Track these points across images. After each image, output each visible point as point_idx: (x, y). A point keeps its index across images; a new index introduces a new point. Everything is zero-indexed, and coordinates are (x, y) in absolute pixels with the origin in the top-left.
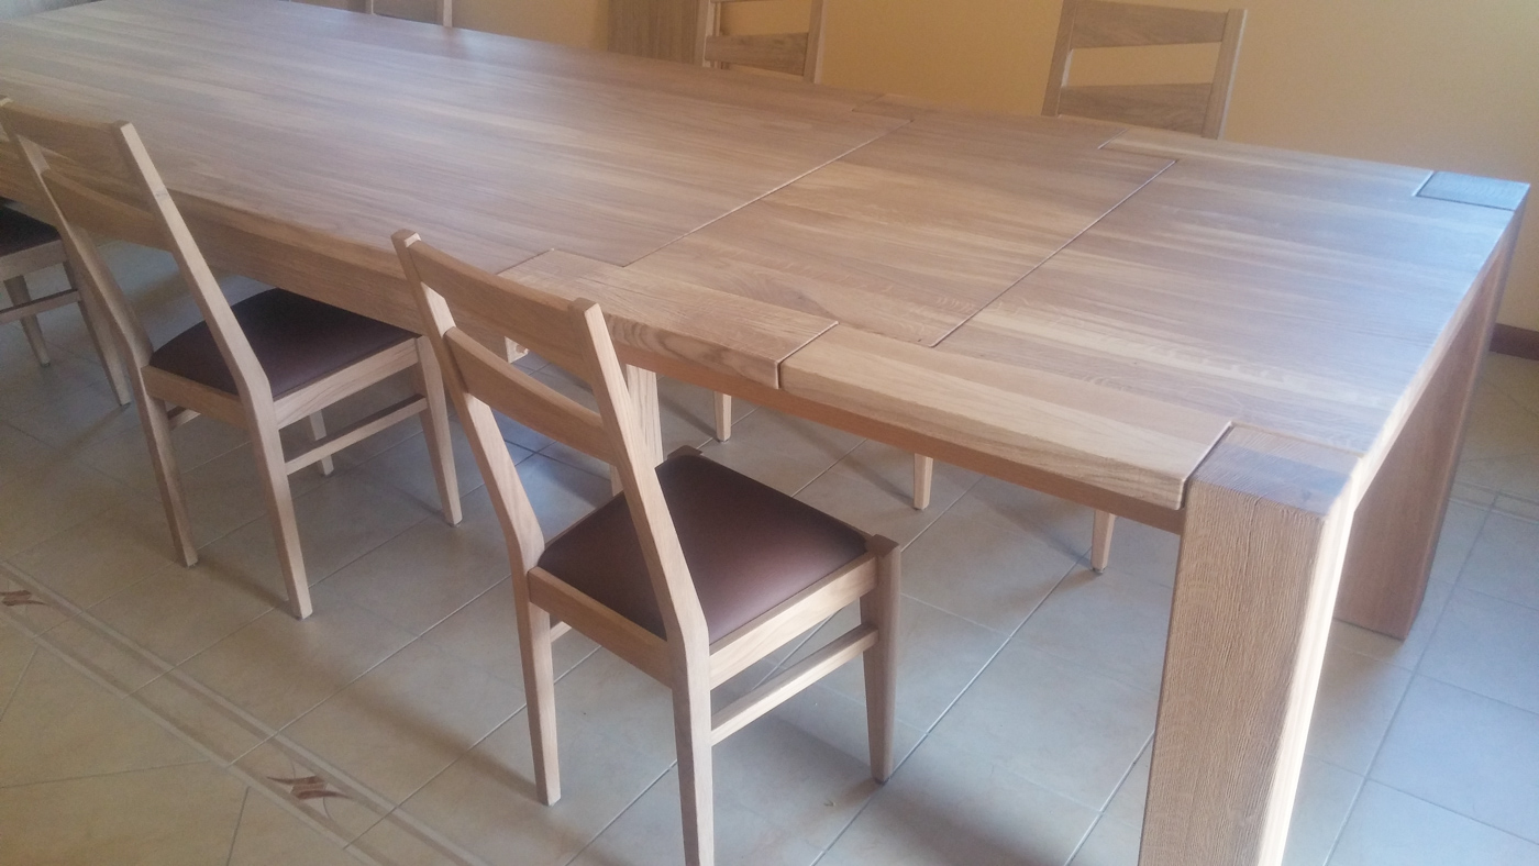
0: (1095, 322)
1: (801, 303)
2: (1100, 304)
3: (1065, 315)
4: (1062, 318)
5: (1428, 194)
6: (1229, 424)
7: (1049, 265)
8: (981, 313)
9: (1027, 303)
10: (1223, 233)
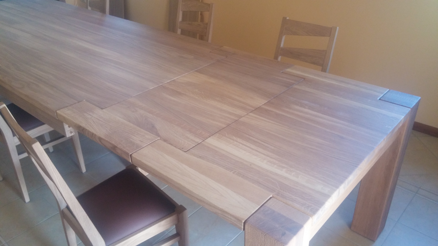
0: (245, 145)
1: (152, 129)
2: (251, 138)
3: (237, 141)
4: (235, 143)
5: (383, 99)
6: (271, 196)
7: (241, 119)
8: (209, 139)
9: (227, 135)
10: (306, 110)
